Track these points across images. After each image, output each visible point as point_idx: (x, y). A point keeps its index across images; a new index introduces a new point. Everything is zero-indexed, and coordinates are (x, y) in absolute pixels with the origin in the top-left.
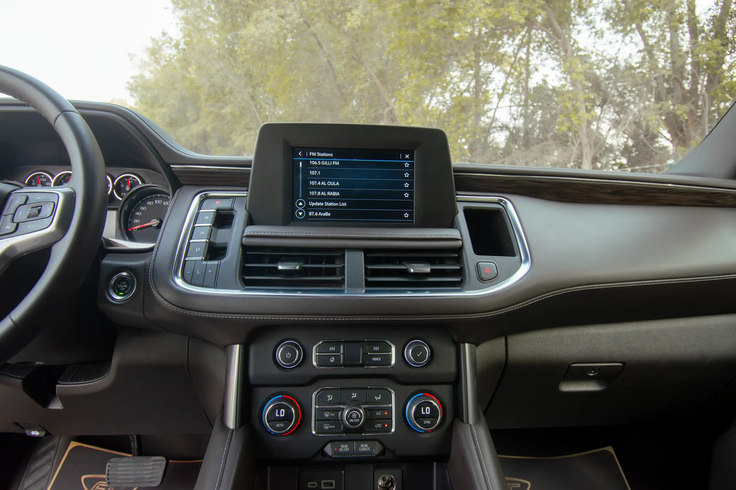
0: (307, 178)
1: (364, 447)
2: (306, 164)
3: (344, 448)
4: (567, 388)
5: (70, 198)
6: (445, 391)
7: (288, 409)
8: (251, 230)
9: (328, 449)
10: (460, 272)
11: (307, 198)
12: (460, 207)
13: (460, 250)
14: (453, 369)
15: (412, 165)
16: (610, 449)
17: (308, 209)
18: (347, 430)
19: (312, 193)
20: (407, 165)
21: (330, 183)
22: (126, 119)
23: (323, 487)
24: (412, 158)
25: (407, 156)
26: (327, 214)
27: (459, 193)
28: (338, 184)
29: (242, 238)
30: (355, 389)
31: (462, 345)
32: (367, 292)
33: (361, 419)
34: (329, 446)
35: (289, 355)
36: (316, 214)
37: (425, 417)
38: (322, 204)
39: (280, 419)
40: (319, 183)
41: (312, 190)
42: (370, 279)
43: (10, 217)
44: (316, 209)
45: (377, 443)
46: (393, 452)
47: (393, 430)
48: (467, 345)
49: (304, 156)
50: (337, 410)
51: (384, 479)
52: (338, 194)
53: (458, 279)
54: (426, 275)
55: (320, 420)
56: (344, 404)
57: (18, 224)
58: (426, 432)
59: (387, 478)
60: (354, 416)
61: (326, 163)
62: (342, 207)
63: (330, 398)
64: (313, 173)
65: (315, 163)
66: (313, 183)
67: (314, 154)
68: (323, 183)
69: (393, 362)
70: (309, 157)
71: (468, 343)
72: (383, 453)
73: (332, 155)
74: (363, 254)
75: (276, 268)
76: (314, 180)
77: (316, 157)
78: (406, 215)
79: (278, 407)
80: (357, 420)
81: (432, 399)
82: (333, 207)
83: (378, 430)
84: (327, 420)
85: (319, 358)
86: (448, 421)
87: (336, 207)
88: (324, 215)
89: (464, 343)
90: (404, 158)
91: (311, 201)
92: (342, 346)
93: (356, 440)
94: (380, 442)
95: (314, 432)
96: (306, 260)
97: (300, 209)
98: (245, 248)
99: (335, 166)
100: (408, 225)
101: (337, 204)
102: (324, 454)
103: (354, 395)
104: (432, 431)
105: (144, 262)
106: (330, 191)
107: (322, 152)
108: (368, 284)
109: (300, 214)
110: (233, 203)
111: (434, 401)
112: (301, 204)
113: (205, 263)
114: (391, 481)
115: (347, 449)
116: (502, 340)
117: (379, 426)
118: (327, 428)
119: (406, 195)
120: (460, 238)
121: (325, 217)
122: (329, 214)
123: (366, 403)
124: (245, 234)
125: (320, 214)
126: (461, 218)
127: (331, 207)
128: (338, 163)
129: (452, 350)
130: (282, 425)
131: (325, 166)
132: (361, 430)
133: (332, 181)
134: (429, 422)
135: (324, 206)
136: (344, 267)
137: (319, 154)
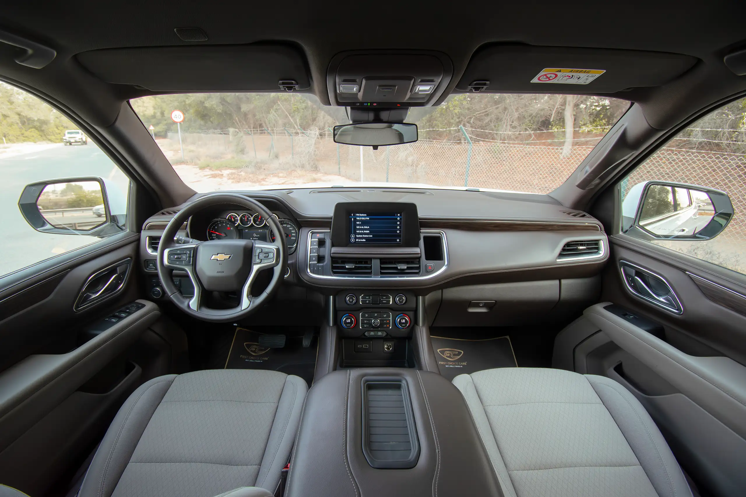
0: (356, 225)
1: (380, 333)
2: (355, 219)
3: (372, 333)
4: (471, 310)
5: (278, 250)
6: (411, 314)
7: (351, 320)
8: (334, 250)
9: (366, 334)
10: (419, 268)
11: (356, 234)
12: (422, 236)
13: (419, 258)
14: (414, 306)
15: (401, 219)
16: (508, 337)
17: (356, 238)
18: (373, 327)
19: (358, 232)
20: (398, 219)
21: (365, 227)
22: (279, 202)
23: (364, 347)
24: (401, 215)
25: (399, 215)
26: (364, 240)
27: (421, 229)
28: (368, 227)
29: (331, 254)
30: (376, 312)
31: (418, 297)
32: (381, 277)
33: (378, 323)
34: (367, 332)
35: (351, 300)
36: (359, 240)
37: (403, 323)
38: (362, 236)
39: (348, 323)
40: (361, 227)
41: (357, 230)
42: (382, 271)
43: (257, 257)
44: (360, 238)
45: (385, 332)
46: (390, 336)
47: (391, 328)
48: (420, 297)
49: (354, 215)
50: (369, 320)
51: (387, 345)
52: (369, 232)
53: (418, 271)
54: (404, 270)
55: (363, 323)
56: (372, 318)
57: (261, 260)
58: (403, 329)
59: (388, 345)
60: (376, 322)
61: (363, 219)
62: (370, 237)
63: (367, 315)
64: (358, 223)
65: (359, 219)
66: (358, 227)
67: (358, 215)
68: (362, 227)
69: (391, 303)
70: (356, 216)
71: (421, 296)
72: (387, 335)
73: (366, 215)
74: (379, 260)
75: (345, 266)
76: (358, 230)
77: (359, 216)
78: (398, 240)
79: (348, 319)
80: (377, 324)
81: (406, 317)
82: (367, 237)
83: (385, 327)
84: (366, 323)
85: (362, 301)
86: (411, 325)
87: (368, 237)
88: (363, 240)
89: (419, 296)
90: (397, 216)
91: (357, 235)
92: (371, 297)
93: (376, 331)
94: (386, 332)
95: (361, 328)
96: (356, 263)
97: (353, 238)
98: (332, 258)
99: (367, 220)
100: (399, 246)
101: (368, 236)
102: (365, 335)
103: (376, 315)
104: (406, 328)
105: (291, 262)
106: (365, 230)
107: (362, 214)
108: (382, 273)
109: (353, 240)
110: (324, 236)
111: (407, 318)
112: (353, 236)
113: (318, 265)
114: (390, 346)
115: (373, 334)
116: (441, 291)
117: (385, 326)
118: (365, 326)
119: (398, 232)
120: (420, 253)
121: (363, 241)
122: (365, 240)
123: (380, 318)
124: (332, 252)
125: (361, 240)
126: (422, 242)
127: (366, 237)
128: (368, 219)
129: (415, 299)
130: (349, 325)
131: (363, 220)
132: (378, 327)
133: (366, 226)
134: (404, 325)
135: (363, 237)
136: (372, 266)
137: (361, 215)
